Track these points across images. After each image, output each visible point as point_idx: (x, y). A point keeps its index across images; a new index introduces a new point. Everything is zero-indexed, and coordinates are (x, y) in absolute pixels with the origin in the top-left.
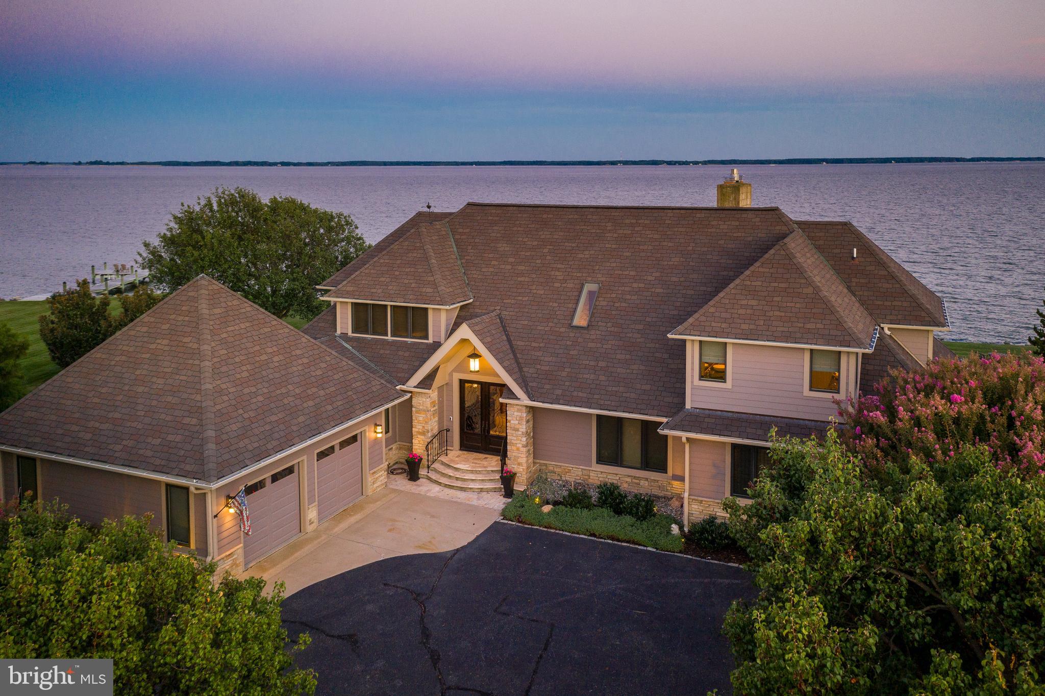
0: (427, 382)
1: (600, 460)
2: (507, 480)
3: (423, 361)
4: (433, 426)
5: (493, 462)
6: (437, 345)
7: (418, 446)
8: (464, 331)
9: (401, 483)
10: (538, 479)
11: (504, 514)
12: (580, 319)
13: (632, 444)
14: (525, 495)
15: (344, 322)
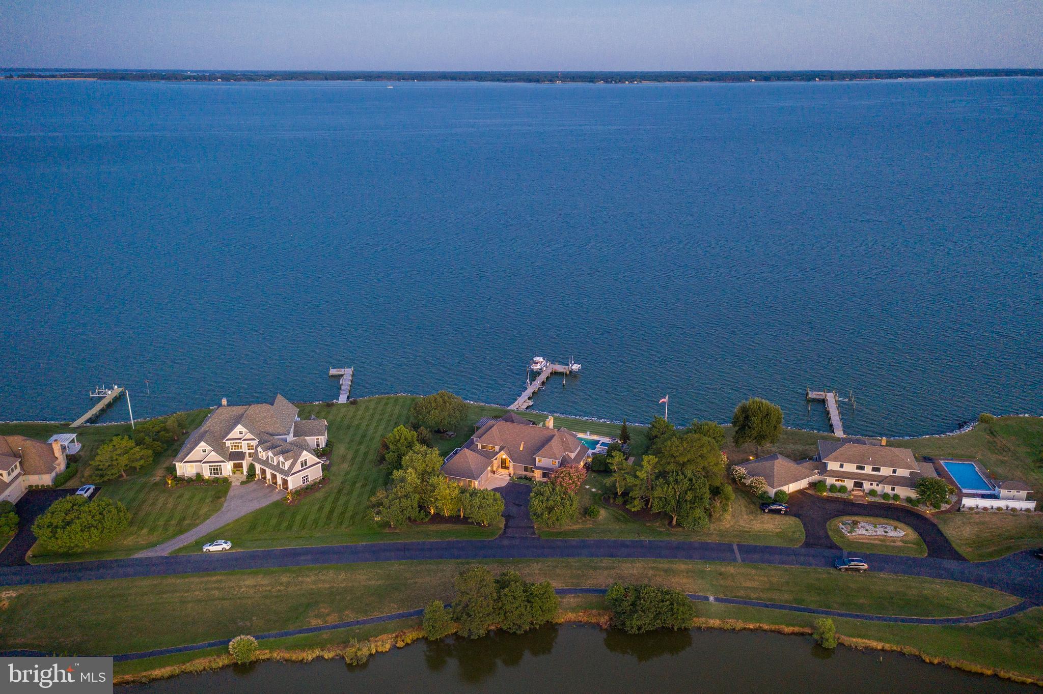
0: (496, 459)
1: (524, 471)
2: (510, 474)
3: (495, 456)
4: (497, 466)
5: (507, 471)
6: (497, 453)
7: (495, 469)
8: (502, 452)
9: (493, 475)
10: (514, 474)
11: (510, 480)
12: (521, 449)
13: (529, 470)
14: (513, 477)
15: (479, 446)
